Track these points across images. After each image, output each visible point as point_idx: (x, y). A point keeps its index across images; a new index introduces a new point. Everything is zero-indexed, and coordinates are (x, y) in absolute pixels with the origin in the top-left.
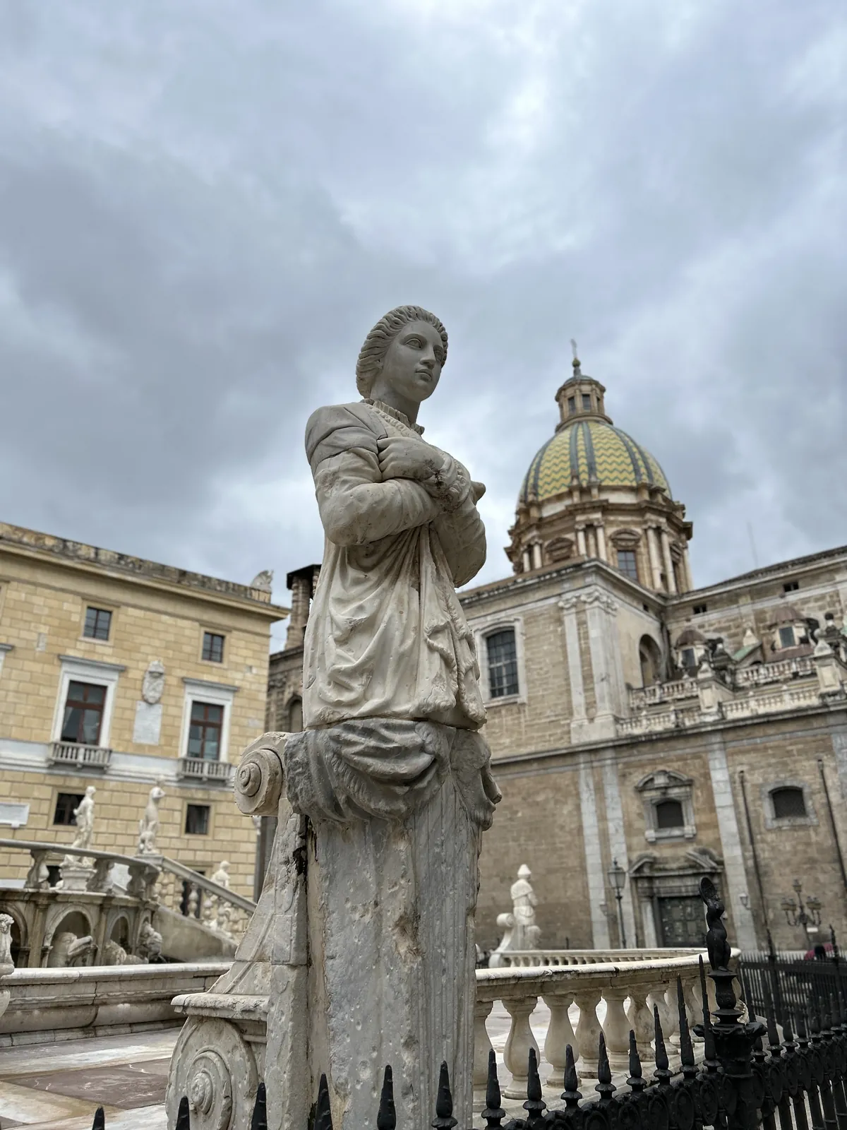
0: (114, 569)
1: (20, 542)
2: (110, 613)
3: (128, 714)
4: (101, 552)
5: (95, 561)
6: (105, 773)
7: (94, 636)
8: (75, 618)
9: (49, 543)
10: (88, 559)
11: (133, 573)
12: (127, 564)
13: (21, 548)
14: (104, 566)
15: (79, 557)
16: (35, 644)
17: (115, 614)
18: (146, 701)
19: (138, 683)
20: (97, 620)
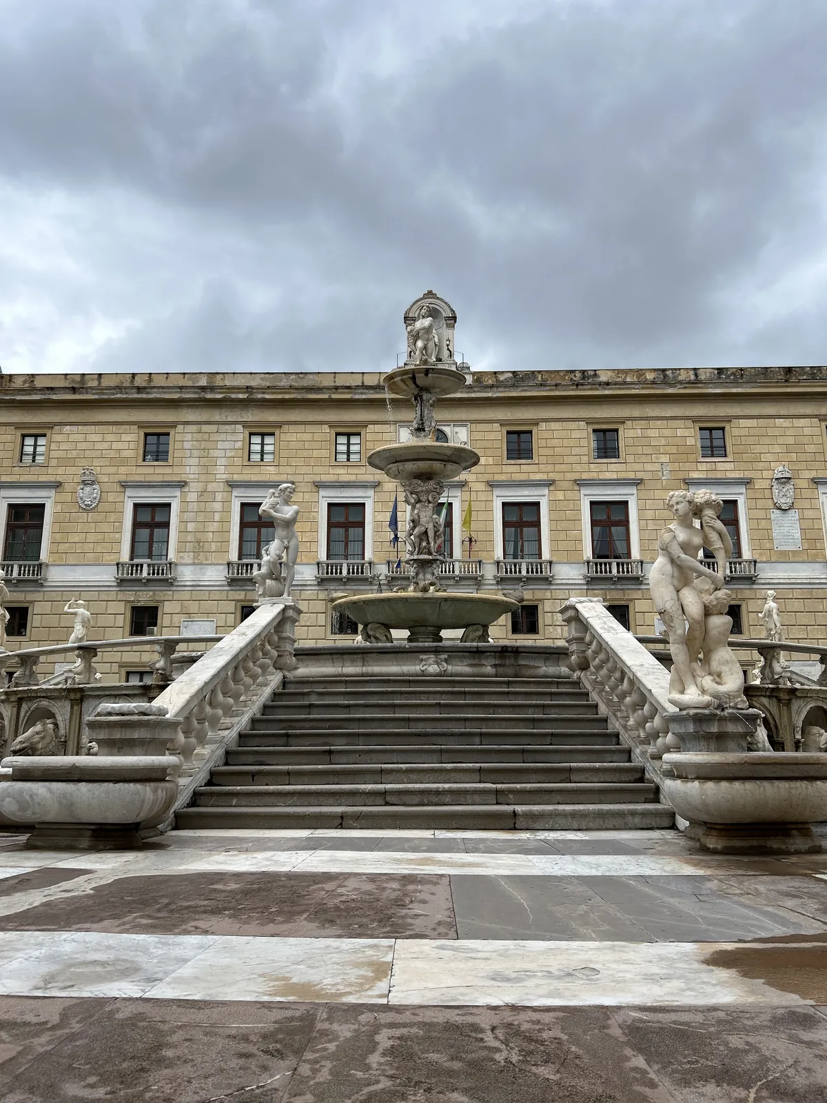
0: (716, 385)
1: (625, 383)
2: (723, 429)
3: (763, 524)
4: (699, 372)
5: (697, 382)
6: (754, 583)
7: (713, 456)
8: (690, 441)
9: (650, 376)
10: (689, 382)
11: (735, 383)
12: (728, 377)
13: (628, 389)
14: (706, 383)
15: (681, 382)
16: (660, 473)
17: (727, 429)
18: (779, 508)
19: (767, 493)
20: (711, 439)
